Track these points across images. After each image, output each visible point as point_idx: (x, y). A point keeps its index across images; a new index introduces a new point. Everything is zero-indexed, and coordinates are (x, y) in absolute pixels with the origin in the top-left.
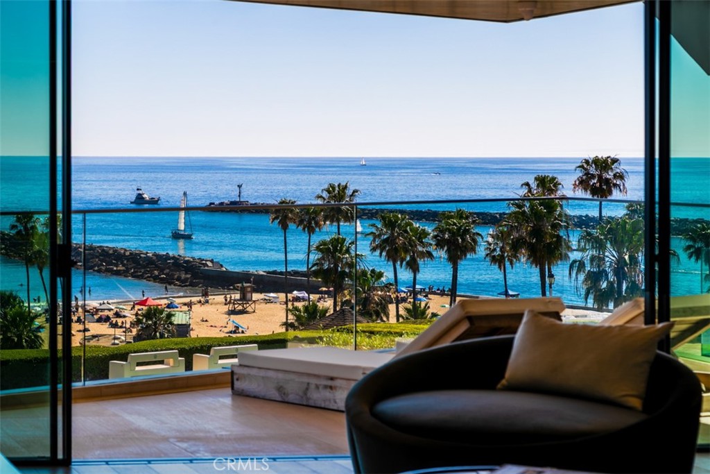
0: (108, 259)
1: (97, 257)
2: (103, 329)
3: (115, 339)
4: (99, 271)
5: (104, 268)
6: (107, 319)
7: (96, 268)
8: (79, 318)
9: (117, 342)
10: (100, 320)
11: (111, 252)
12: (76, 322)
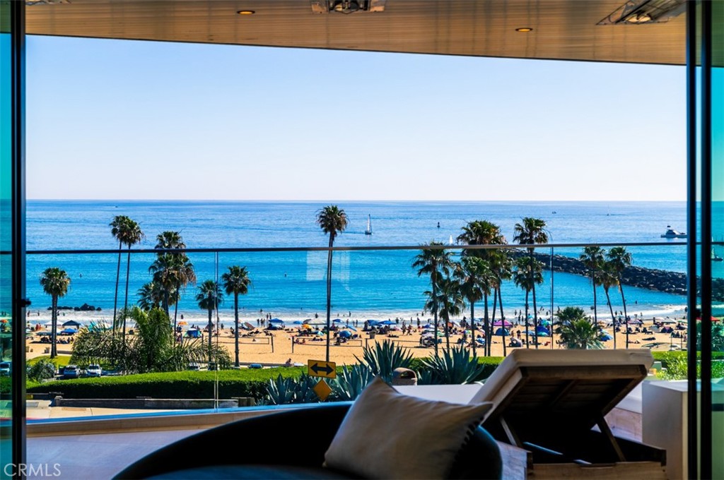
0: (677, 283)
1: (668, 281)
2: (666, 338)
3: (672, 346)
4: (670, 292)
5: (673, 290)
6: (670, 330)
7: (667, 290)
8: (645, 329)
9: (673, 349)
10: (664, 331)
11: (680, 277)
12: (643, 332)
